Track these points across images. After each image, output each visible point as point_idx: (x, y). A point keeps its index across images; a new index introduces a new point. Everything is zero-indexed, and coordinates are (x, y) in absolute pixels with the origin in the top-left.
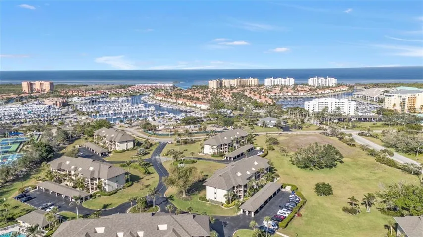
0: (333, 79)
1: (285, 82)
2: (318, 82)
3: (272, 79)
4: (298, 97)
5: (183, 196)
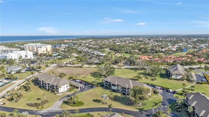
5: (140, 105)
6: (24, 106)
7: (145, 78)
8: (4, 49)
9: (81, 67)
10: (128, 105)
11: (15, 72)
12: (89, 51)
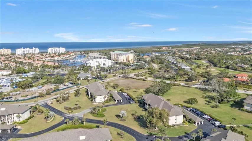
0: (64, 48)
1: (32, 51)
2: (54, 50)
3: (22, 49)
4: (55, 60)
5: (156, 130)
6: (62, 108)
7: (207, 103)
8: (95, 56)
9: (144, 80)
10: (144, 127)
11: (83, 79)
12: (175, 63)
